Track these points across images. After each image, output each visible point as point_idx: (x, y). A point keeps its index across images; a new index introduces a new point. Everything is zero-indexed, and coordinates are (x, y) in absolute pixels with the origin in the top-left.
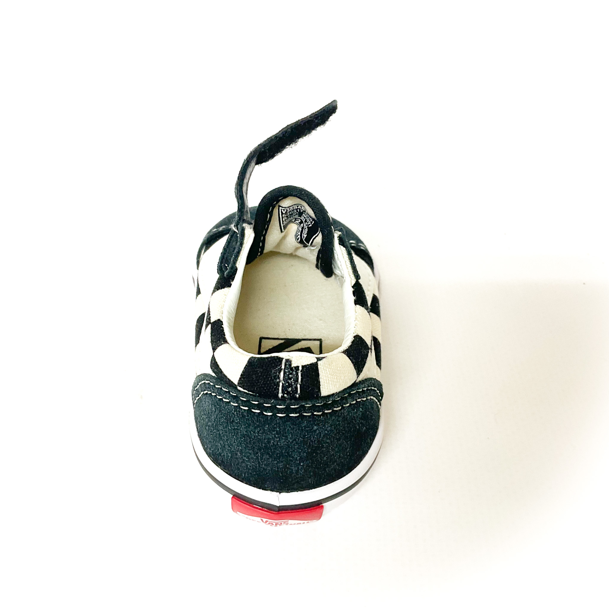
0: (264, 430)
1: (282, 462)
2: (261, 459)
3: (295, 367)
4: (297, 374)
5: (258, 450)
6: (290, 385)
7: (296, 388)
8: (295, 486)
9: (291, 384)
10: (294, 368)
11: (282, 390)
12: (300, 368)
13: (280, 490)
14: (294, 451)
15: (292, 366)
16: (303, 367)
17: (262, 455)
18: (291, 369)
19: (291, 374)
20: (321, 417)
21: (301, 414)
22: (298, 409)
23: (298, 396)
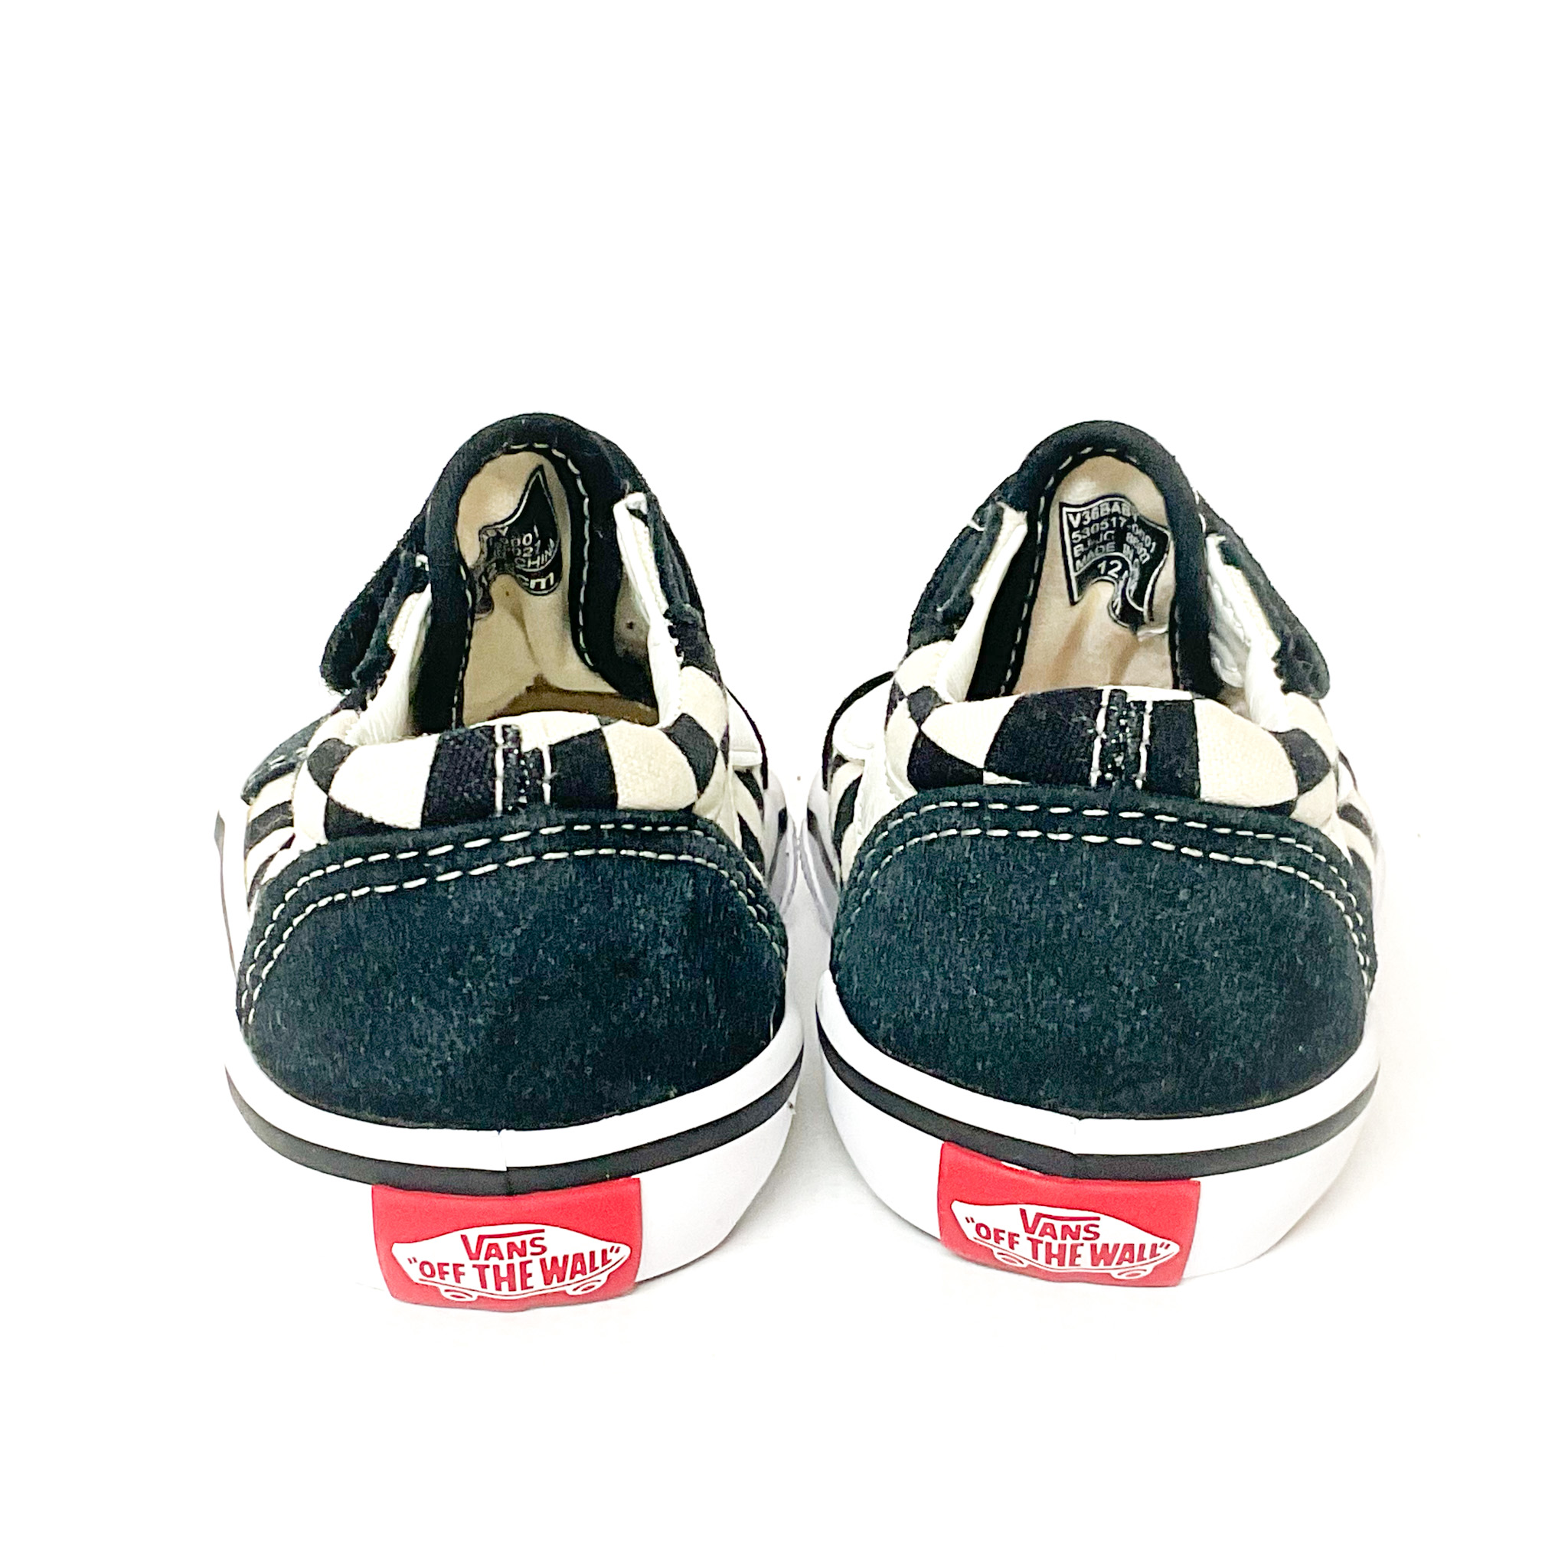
0: (1047, 889)
1: (1090, 999)
2: (1034, 994)
3: (1135, 703)
4: (1141, 719)
5: (1026, 962)
6: (1121, 747)
7: (1138, 755)
8: (1122, 1097)
9: (1125, 744)
10: (1132, 705)
11: (1101, 760)
12: (1149, 708)
13: (1079, 1108)
14: (1123, 961)
15: (1128, 701)
16: (1155, 704)
17: (1038, 976)
18: (1127, 706)
19: (1127, 717)
20: (1201, 866)
21: (1147, 843)
22: (1139, 825)
23: (1139, 783)
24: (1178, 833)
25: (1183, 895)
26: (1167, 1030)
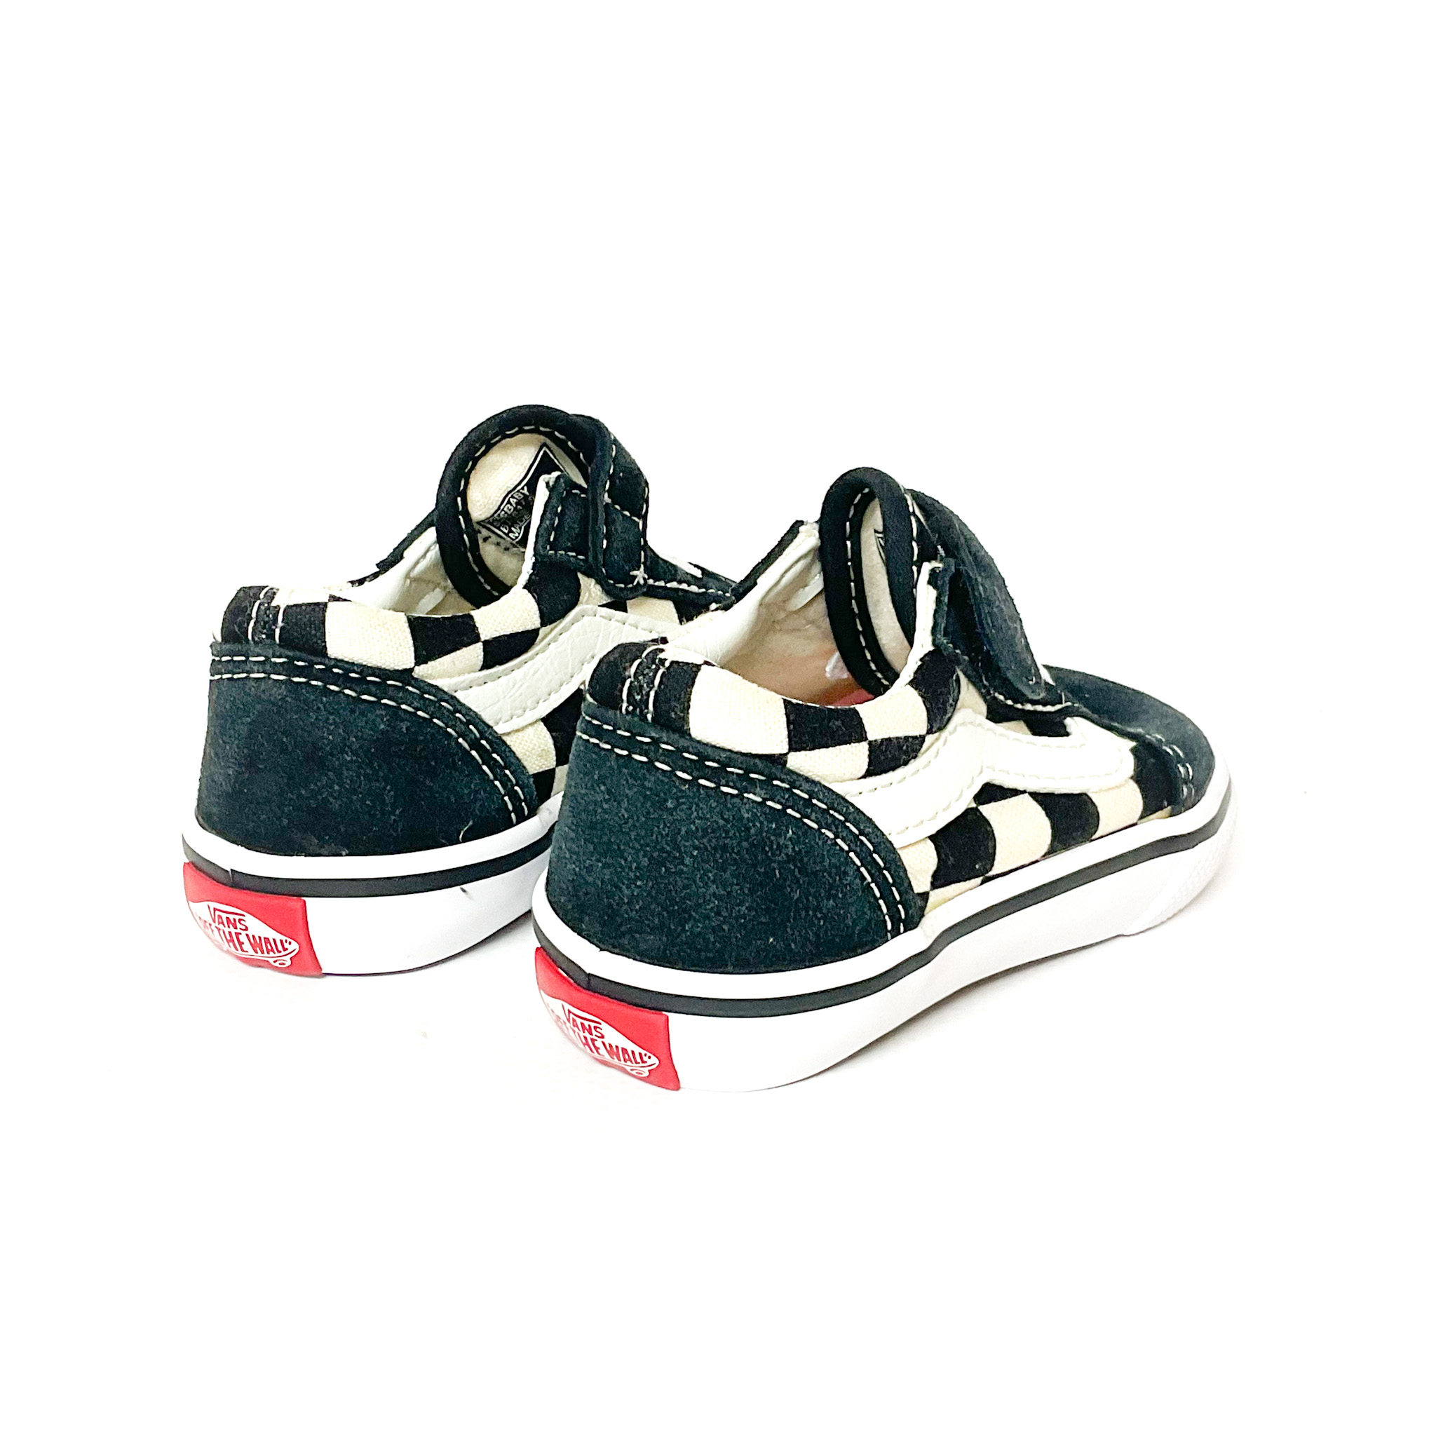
9: (641, 687)
11: (629, 695)
12: (667, 664)
13: (601, 941)
20: (687, 786)
21: (651, 762)
22: (646, 747)
23: (649, 717)
24: (674, 758)
25: (669, 804)
26: (655, 899)
